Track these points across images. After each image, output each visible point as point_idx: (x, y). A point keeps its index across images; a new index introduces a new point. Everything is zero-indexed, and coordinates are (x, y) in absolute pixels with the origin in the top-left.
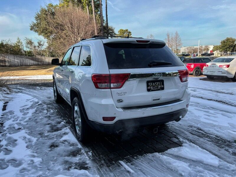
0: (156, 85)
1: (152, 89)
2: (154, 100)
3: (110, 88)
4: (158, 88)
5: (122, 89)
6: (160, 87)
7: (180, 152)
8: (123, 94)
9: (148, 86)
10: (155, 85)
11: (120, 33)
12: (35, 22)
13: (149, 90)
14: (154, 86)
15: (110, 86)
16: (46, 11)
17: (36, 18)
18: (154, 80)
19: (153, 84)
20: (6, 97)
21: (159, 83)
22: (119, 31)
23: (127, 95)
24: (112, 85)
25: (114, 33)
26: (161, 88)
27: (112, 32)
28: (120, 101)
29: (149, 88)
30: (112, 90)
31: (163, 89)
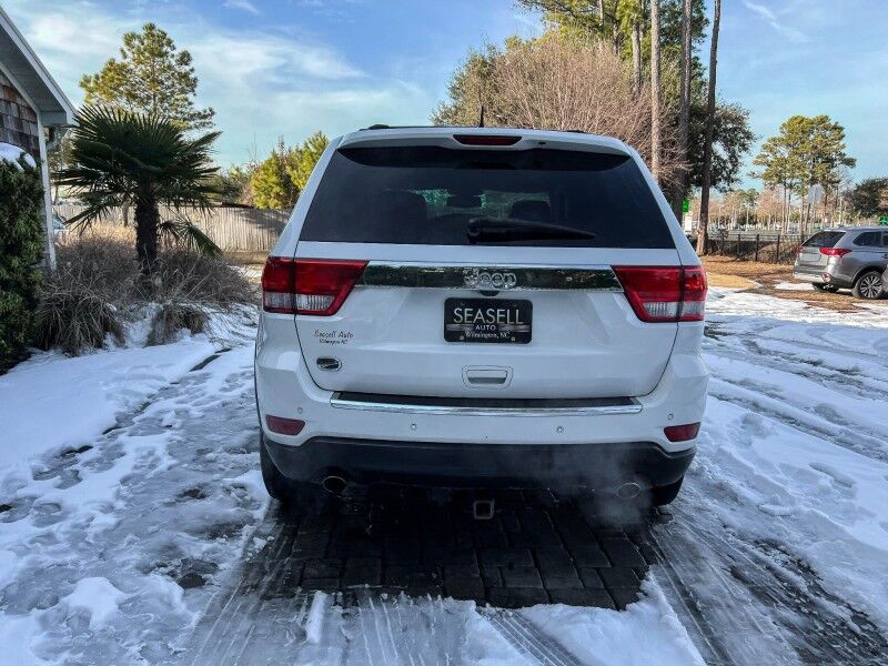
0: (490, 319)
1: (468, 334)
2: (472, 380)
3: (295, 311)
4: (497, 332)
5: (335, 318)
6: (508, 328)
7: (567, 627)
8: (337, 339)
9: (449, 317)
10: (486, 317)
11: (792, 131)
12: (449, 103)
13: (451, 337)
14: (479, 322)
15: (293, 302)
16: (484, 63)
17: (453, 89)
18: (482, 296)
19: (474, 313)
20: (238, 334)
21: (505, 313)
22: (784, 125)
23: (351, 345)
24: (303, 301)
25: (744, 132)
26: (512, 334)
27: (735, 129)
28: (329, 364)
29: (454, 327)
30: (299, 317)
31: (525, 338)
